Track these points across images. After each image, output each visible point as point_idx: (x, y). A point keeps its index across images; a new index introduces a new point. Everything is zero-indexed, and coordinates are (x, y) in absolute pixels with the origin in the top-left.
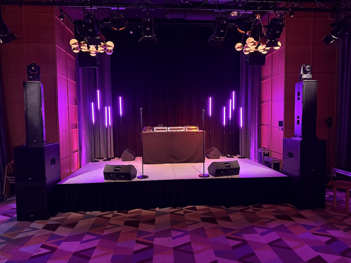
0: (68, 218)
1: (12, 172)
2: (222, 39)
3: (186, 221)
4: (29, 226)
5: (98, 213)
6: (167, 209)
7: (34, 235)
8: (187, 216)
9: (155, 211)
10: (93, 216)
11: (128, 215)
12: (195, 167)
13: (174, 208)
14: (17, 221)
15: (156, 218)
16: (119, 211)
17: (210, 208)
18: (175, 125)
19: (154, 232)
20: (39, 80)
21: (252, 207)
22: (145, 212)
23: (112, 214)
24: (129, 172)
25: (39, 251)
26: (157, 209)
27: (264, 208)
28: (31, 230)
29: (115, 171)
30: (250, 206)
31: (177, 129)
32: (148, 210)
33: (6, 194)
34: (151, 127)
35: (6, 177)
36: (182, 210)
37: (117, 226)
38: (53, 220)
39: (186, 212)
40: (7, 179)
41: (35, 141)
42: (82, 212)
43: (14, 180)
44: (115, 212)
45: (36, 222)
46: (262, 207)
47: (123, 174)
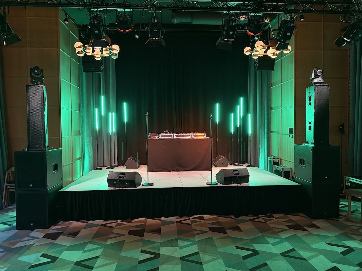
0: (69, 227)
1: (12, 180)
2: (231, 41)
3: (194, 231)
4: (29, 235)
5: (101, 222)
6: (174, 219)
7: (34, 244)
8: (194, 225)
9: (161, 220)
10: (96, 225)
11: (132, 225)
12: (202, 175)
13: (181, 217)
14: (17, 229)
15: (162, 228)
16: (123, 220)
17: (219, 218)
18: (181, 132)
19: (160, 242)
20: (42, 83)
21: (262, 217)
22: (150, 221)
23: (116, 223)
24: (133, 180)
25: (39, 260)
26: (163, 218)
27: (275, 218)
28: (31, 238)
29: (119, 178)
30: (260, 216)
31: (184, 136)
32: (153, 219)
33: (6, 202)
34: (156, 134)
35: (6, 184)
36: (189, 219)
37: (121, 235)
38: (53, 229)
39: (193, 222)
40: (6, 186)
41: (37, 146)
42: (85, 221)
43: (14, 188)
44: (119, 221)
45: (36, 231)
46: (273, 217)
47: (127, 181)
